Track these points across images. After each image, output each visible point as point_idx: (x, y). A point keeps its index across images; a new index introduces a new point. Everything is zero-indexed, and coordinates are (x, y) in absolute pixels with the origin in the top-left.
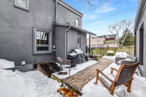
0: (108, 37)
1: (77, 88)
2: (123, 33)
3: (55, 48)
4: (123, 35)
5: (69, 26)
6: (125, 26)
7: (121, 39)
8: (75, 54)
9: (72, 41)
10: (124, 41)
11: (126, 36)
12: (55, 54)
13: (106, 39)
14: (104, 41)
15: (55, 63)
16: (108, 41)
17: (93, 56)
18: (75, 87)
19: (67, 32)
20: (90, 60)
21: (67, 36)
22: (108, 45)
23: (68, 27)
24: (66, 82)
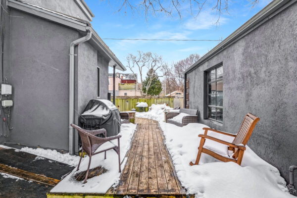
0: (124, 78)
1: (172, 190)
2: (148, 75)
3: (10, 93)
4: (147, 76)
5: (88, 31)
6: (150, 64)
7: (146, 83)
8: (106, 112)
9: (88, 77)
10: (149, 86)
11: (151, 79)
12: (10, 118)
13: (122, 80)
14: (119, 84)
15: (17, 150)
16: (126, 85)
17: (127, 113)
18: (165, 190)
19: (76, 46)
20: (124, 122)
21: (76, 59)
22: (125, 92)
23: (82, 34)
24: (134, 191)
